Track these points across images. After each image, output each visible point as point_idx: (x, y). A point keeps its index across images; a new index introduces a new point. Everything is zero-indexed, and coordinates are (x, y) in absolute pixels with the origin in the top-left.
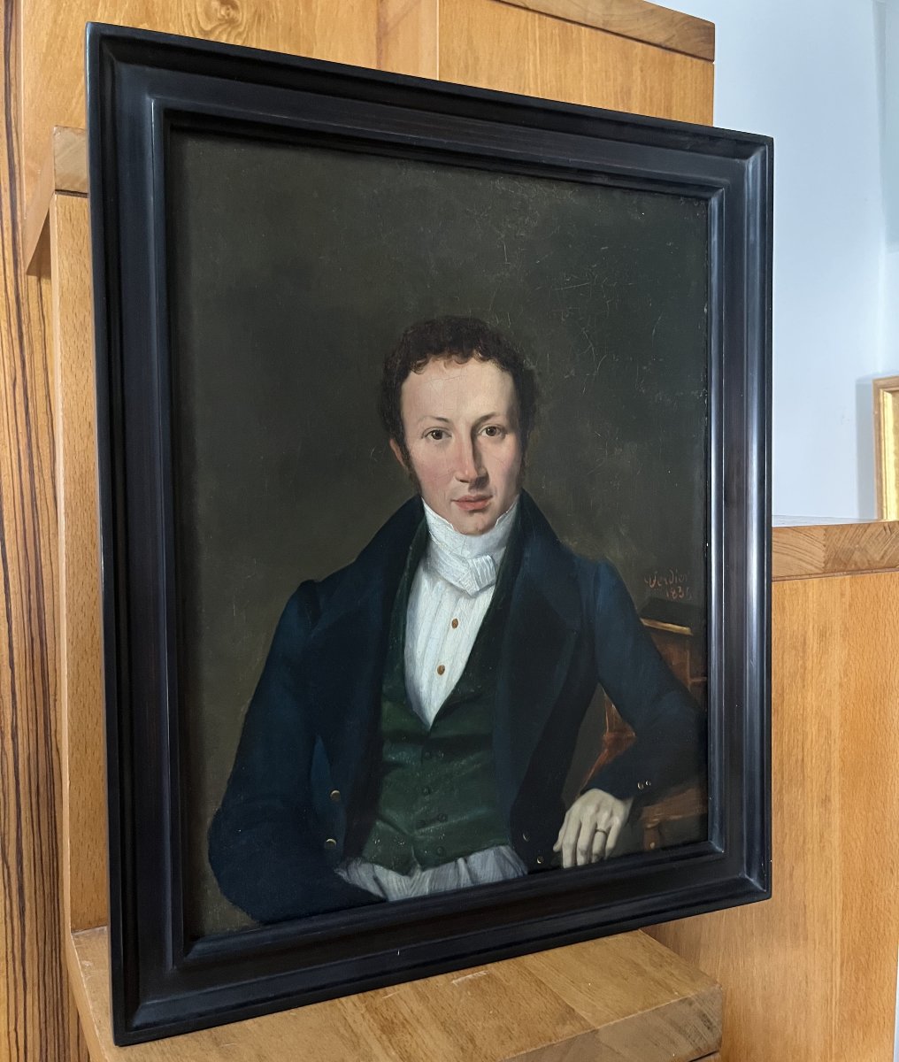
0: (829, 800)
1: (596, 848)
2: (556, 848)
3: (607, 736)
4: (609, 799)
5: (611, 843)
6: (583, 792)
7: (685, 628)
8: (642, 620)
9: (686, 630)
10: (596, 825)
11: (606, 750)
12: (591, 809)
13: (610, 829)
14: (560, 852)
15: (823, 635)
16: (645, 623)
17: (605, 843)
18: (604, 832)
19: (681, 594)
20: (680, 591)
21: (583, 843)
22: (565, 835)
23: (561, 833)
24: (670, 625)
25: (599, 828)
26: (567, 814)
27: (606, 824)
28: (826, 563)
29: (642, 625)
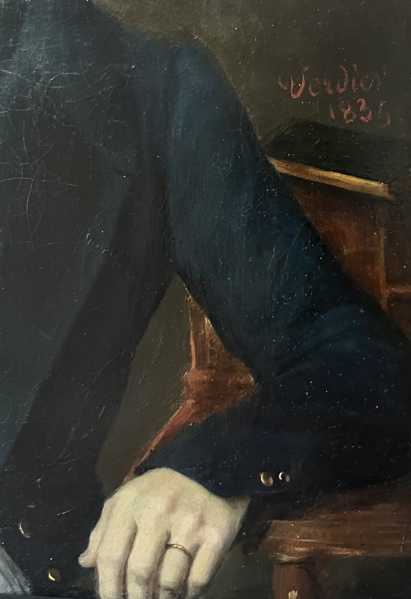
1: (169, 576)
2: (84, 560)
3: (193, 375)
4: (197, 493)
5: (200, 574)
6: (140, 472)
7: (374, 184)
8: (273, 162)
9: (376, 187)
10: (169, 536)
11: (190, 402)
12: (158, 505)
13: (197, 547)
14: (92, 571)
16: (280, 167)
17: (187, 571)
18: (185, 551)
19: (365, 114)
20: (362, 108)
21: (140, 562)
22: (102, 541)
23: (95, 537)
24: (337, 175)
25: (173, 541)
26: (107, 505)
27: (189, 537)
29: (275, 172)
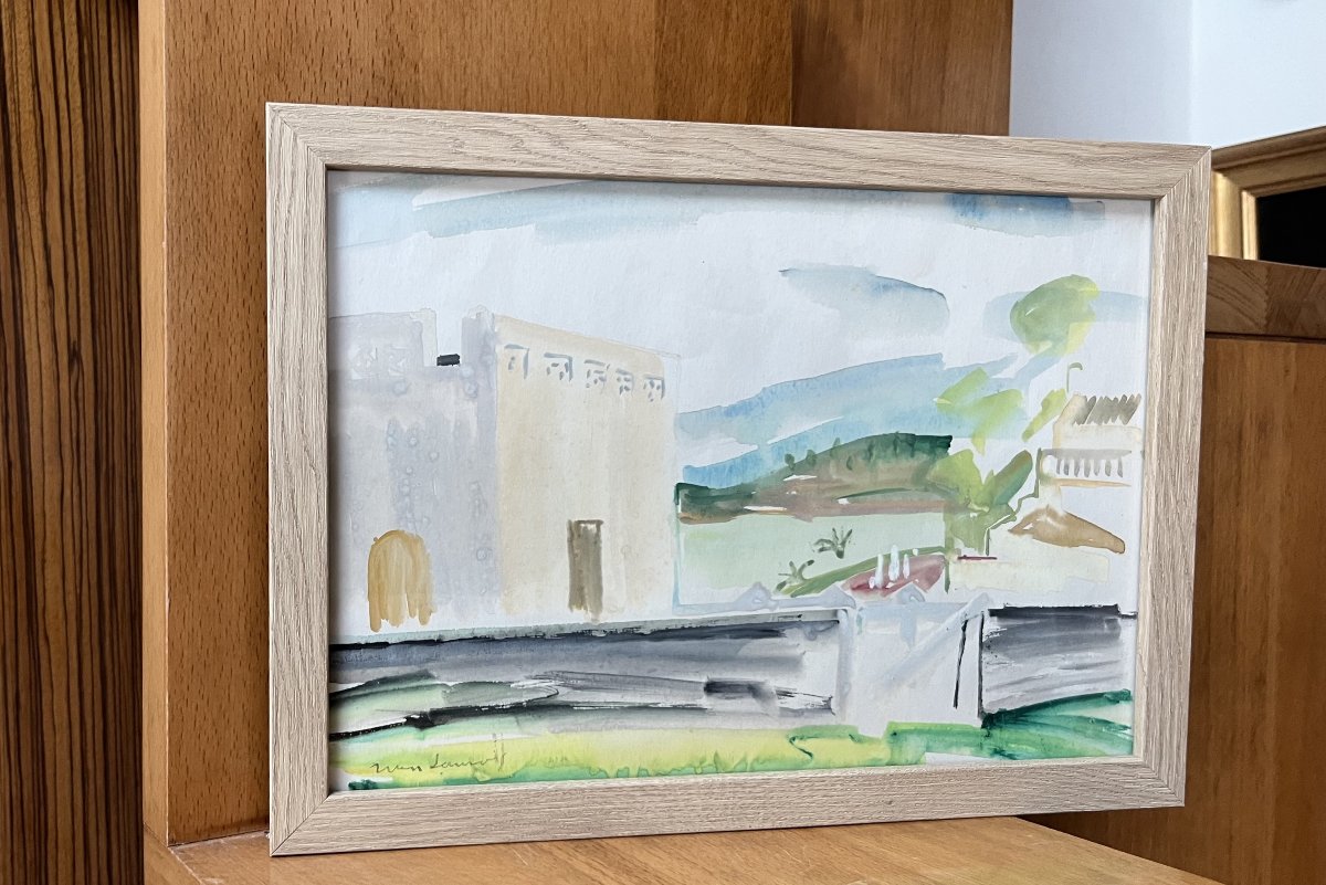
0: (1265, 682)
15: (1263, 428)
28: (1268, 319)
